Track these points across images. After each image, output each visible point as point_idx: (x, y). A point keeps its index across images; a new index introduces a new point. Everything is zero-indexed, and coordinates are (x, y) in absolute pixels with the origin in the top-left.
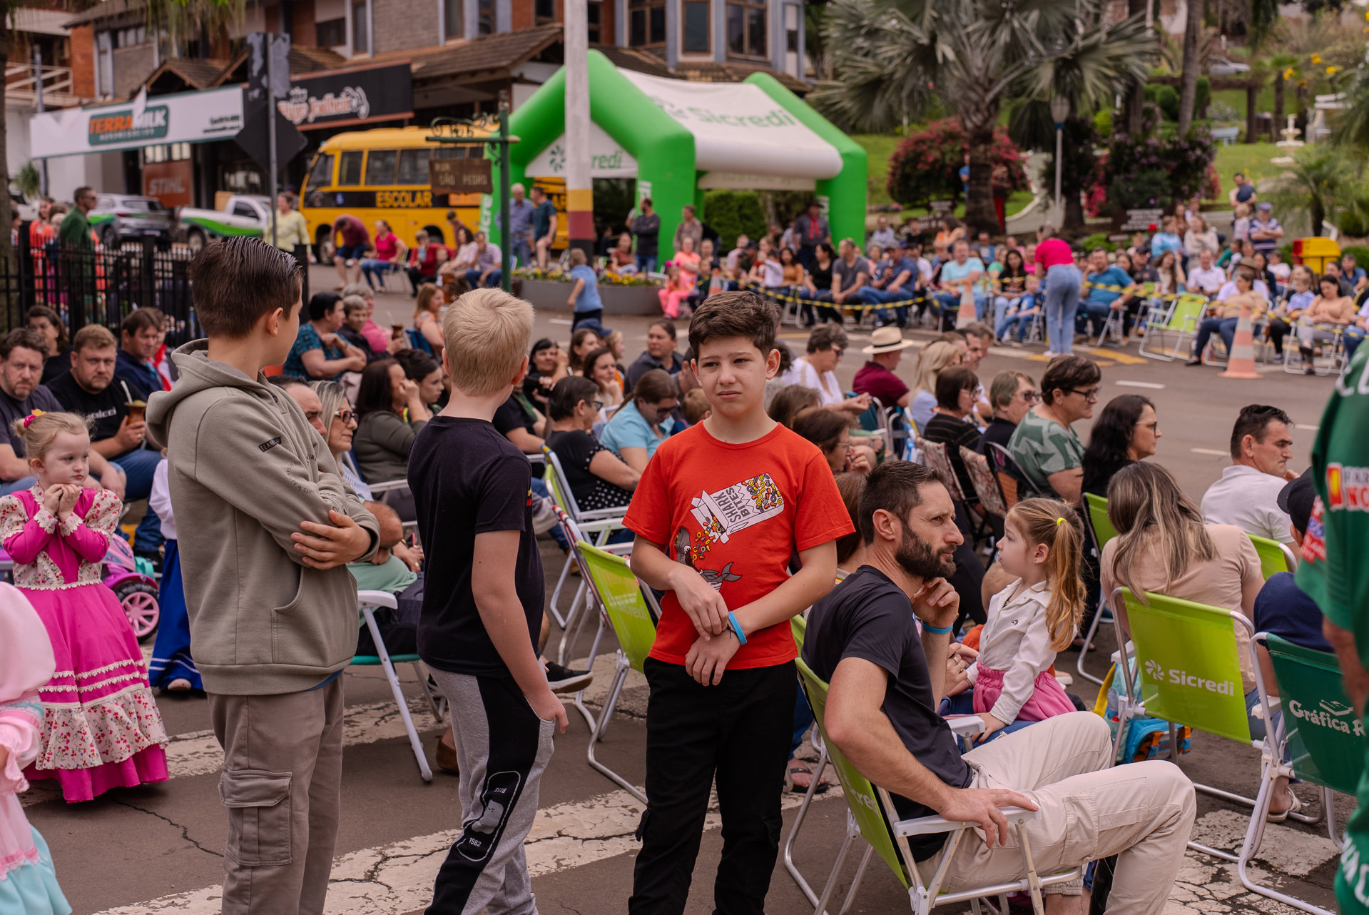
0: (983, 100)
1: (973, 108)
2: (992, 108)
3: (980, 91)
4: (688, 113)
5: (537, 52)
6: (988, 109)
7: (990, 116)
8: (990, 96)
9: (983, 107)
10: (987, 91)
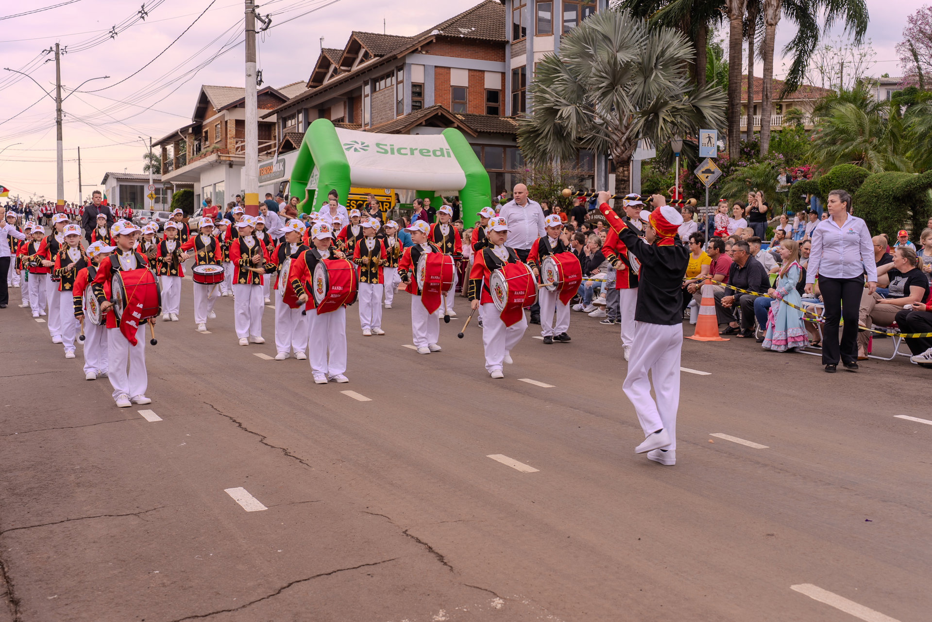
0: (621, 139)
1: (614, 145)
2: (627, 144)
3: (619, 134)
4: (360, 150)
5: (423, 121)
6: (624, 145)
7: (626, 149)
8: (625, 137)
9: (620, 144)
10: (623, 134)
